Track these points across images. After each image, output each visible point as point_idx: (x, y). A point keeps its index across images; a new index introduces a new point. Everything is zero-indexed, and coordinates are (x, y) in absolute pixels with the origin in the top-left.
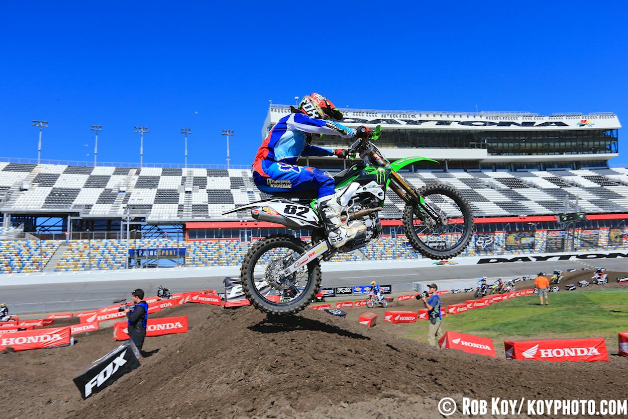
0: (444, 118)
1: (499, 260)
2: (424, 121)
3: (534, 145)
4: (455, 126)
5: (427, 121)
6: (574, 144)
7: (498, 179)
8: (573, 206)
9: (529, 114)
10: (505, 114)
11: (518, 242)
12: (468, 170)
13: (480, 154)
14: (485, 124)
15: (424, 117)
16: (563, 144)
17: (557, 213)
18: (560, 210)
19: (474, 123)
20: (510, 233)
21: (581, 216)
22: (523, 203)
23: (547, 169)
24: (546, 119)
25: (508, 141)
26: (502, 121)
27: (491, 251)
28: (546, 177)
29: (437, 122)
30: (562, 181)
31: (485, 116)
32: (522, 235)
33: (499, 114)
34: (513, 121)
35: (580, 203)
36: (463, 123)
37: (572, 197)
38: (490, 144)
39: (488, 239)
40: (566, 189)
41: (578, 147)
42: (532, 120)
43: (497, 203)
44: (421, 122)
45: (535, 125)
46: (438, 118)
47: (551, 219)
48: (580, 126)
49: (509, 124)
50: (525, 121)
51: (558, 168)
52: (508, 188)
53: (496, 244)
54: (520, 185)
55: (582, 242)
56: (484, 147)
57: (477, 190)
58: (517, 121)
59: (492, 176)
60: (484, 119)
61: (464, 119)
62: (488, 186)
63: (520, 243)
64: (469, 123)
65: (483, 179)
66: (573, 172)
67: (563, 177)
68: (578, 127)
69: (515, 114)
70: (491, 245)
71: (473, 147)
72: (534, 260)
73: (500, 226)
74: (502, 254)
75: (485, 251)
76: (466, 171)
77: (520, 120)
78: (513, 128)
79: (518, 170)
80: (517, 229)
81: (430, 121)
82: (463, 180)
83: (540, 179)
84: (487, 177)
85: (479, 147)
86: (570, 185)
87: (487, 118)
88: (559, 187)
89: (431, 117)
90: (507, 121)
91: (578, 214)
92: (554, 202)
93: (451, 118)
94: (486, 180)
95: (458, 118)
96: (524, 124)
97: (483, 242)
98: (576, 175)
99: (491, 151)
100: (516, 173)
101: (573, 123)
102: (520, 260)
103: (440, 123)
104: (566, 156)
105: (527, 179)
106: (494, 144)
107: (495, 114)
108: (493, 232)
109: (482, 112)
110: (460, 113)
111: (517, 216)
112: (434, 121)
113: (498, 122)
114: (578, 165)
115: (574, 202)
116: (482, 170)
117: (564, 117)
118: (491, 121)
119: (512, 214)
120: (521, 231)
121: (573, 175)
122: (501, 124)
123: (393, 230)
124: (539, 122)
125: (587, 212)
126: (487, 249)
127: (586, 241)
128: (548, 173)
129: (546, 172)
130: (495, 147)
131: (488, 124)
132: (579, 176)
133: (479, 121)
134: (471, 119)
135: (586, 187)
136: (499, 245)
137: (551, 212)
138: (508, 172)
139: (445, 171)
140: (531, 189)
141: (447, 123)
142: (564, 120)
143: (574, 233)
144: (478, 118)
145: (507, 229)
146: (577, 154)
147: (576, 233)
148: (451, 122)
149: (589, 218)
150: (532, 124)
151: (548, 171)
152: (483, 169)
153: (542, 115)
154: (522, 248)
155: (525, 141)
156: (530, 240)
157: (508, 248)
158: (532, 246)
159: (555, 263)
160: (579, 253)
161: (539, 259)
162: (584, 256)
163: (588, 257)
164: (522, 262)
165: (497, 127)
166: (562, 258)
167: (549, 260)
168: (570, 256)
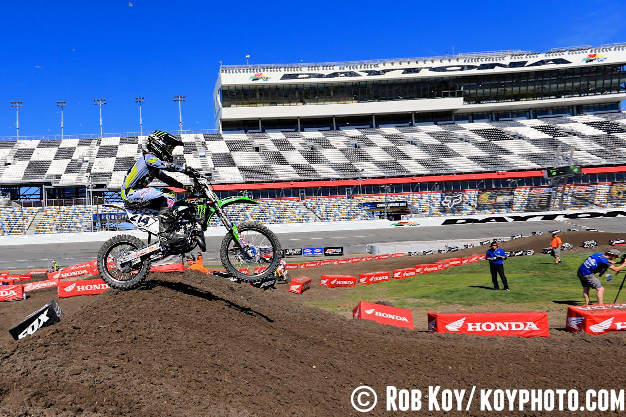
0: (413, 65)
1: (468, 221)
2: (388, 71)
3: (523, 88)
4: (425, 74)
5: (392, 70)
6: (577, 84)
7: (475, 131)
8: (566, 159)
9: (520, 52)
10: (488, 54)
11: (493, 200)
12: (438, 123)
13: (455, 103)
14: (463, 68)
15: (388, 66)
16: (561, 85)
17: (546, 166)
18: (550, 163)
19: (448, 69)
20: (484, 191)
21: (576, 170)
22: (504, 157)
23: (538, 117)
24: (542, 57)
25: (491, 86)
26: (484, 62)
27: (459, 211)
28: (536, 126)
29: (403, 71)
30: (557, 129)
31: (462, 58)
32: (499, 193)
33: (481, 54)
34: (499, 62)
35: (576, 154)
36: (435, 70)
37: (567, 147)
38: (467, 92)
39: (457, 198)
40: (560, 139)
41: (582, 88)
42: (524, 59)
43: (471, 159)
44: (385, 71)
45: (526, 65)
46: (405, 65)
47: (537, 174)
48: (587, 62)
49: (492, 66)
50: (513, 60)
51: (553, 114)
52: (487, 140)
53: (467, 203)
54: (501, 136)
55: (574, 199)
56: (459, 95)
57: (449, 145)
58: (504, 61)
59: (468, 127)
60: (461, 62)
61: (437, 64)
62: (461, 139)
63: (496, 202)
64: (443, 69)
65: (456, 132)
66: (572, 118)
67: (559, 125)
68: (584, 64)
69: (501, 53)
70: (460, 205)
71: (445, 95)
72: (511, 220)
73: (472, 184)
74: (472, 214)
75: (453, 211)
76: (436, 124)
77: (507, 61)
78: (497, 70)
79: (500, 119)
80: (494, 187)
81: (395, 70)
82: (432, 134)
83: (528, 128)
84: (462, 129)
85: (453, 95)
86: (566, 134)
87: (465, 61)
88: (551, 137)
89: (397, 65)
90: (491, 62)
91: (572, 167)
92: (543, 154)
93: (421, 64)
94: (460, 133)
95: (429, 64)
96: (513, 65)
97: (450, 201)
98: (577, 122)
99: (468, 99)
100: (497, 123)
101: (577, 60)
102: (494, 220)
103: (408, 71)
104: (564, 100)
105: (511, 130)
106: (472, 91)
107: (475, 55)
108: (464, 189)
109: (460, 55)
110: (431, 58)
111: (495, 172)
113: (478, 64)
114: (579, 109)
115: (569, 153)
116: (456, 122)
117: (566, 53)
118: (470, 64)
119: (489, 169)
120: (498, 189)
121: (573, 122)
122: (483, 67)
123: (349, 190)
124: (531, 61)
125: (584, 165)
126: (455, 209)
127: (580, 199)
128: (540, 121)
129: (537, 120)
130: (473, 94)
131: (466, 68)
132: (580, 123)
133: (455, 65)
134: (445, 63)
135: (587, 135)
136: (470, 205)
137: (539, 166)
138: (487, 123)
139: (411, 125)
140: (516, 141)
141: (416, 70)
142: (566, 56)
143: (564, 189)
144: (454, 62)
145: (481, 186)
146: (580, 96)
147: (567, 189)
148: (421, 69)
149: (585, 171)
150: (522, 64)
151: (539, 119)
152: (458, 120)
153: (536, 52)
154: (498, 207)
155: (512, 85)
156: (507, 198)
157: (480, 207)
158: (509, 205)
159: (537, 223)
160: (569, 212)
161: (516, 219)
162: (575, 216)
163: (579, 216)
164: (496, 222)
165: (479, 70)
166: (546, 217)
167: (529, 220)
168: (556, 216)
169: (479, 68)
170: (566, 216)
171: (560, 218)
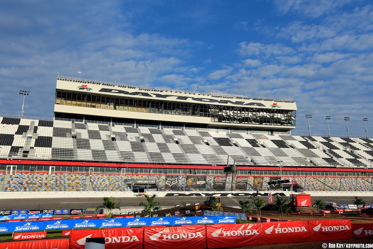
0: (183, 95)
1: (180, 195)
2: (169, 96)
4: (189, 101)
5: (171, 96)
7: (215, 139)
14: (211, 101)
15: (169, 93)
19: (203, 100)
24: (251, 100)
26: (222, 99)
28: (248, 139)
30: (257, 142)
34: (230, 100)
36: (195, 99)
38: (213, 114)
39: (175, 180)
40: (256, 148)
42: (242, 100)
44: (167, 96)
45: (244, 104)
46: (179, 94)
48: (273, 107)
50: (237, 100)
52: (219, 145)
54: (228, 143)
56: (209, 116)
58: (233, 100)
59: (213, 136)
60: (210, 97)
61: (196, 96)
62: (205, 143)
64: (200, 100)
66: (267, 136)
67: (259, 140)
68: (271, 108)
69: (232, 95)
71: (201, 115)
81: (173, 96)
82: (191, 138)
83: (244, 140)
84: (210, 136)
85: (206, 116)
86: (260, 146)
89: (173, 93)
90: (226, 99)
93: (187, 95)
95: (192, 95)
96: (237, 103)
97: (170, 182)
98: (268, 139)
101: (268, 105)
103: (179, 98)
105: (235, 140)
110: (194, 92)
112: (176, 96)
113: (219, 100)
114: (272, 132)
122: (221, 102)
123: (123, 170)
124: (247, 102)
133: (207, 98)
134: (201, 96)
135: (269, 147)
139: (183, 130)
140: (234, 147)
141: (185, 98)
142: (262, 102)
144: (206, 97)
148: (187, 97)
150: (242, 103)
156: (202, 182)
160: (234, 192)
161: (207, 195)
162: (237, 194)
163: (239, 195)
164: (196, 196)
165: (219, 103)
166: (223, 195)
168: (228, 194)
169: (219, 102)
170: (232, 194)
171: (230, 196)
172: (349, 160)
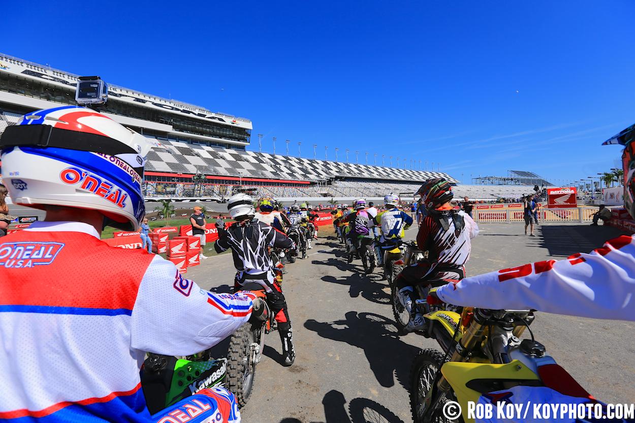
0: (141, 97)
2: (124, 95)
3: (204, 129)
4: (149, 105)
5: (127, 96)
6: (228, 133)
7: (177, 147)
9: (204, 109)
10: (188, 105)
11: (165, 190)
12: (158, 138)
13: (168, 128)
14: (173, 108)
15: (124, 92)
16: (221, 132)
19: (164, 106)
23: (211, 146)
24: (213, 115)
25: (188, 123)
26: (185, 109)
28: (209, 150)
29: (134, 99)
30: (217, 154)
31: (173, 103)
33: (184, 104)
34: (193, 111)
36: (156, 104)
38: (175, 123)
40: (216, 160)
41: (230, 136)
42: (205, 113)
43: (168, 164)
44: (121, 95)
45: (206, 117)
46: (136, 96)
49: (189, 112)
50: (200, 113)
51: (218, 146)
52: (182, 154)
54: (190, 153)
56: (170, 124)
58: (195, 111)
59: (174, 144)
60: (172, 105)
61: (157, 101)
64: (161, 106)
65: (166, 146)
66: (225, 150)
67: (218, 152)
68: (231, 124)
69: (195, 106)
71: (162, 122)
76: (156, 138)
77: (197, 112)
78: (191, 115)
79: (193, 143)
81: (129, 96)
83: (204, 151)
84: (170, 144)
85: (166, 123)
86: (220, 158)
87: (174, 105)
88: (213, 158)
89: (130, 94)
90: (188, 110)
93: (147, 98)
94: (168, 147)
95: (152, 100)
96: (199, 115)
99: (175, 127)
100: (190, 145)
101: (228, 121)
103: (138, 100)
104: (223, 140)
105: (196, 150)
107: (181, 103)
109: (172, 100)
110: (154, 96)
111: (176, 173)
112: (132, 97)
113: (182, 109)
114: (229, 146)
116: (169, 140)
117: (224, 116)
118: (177, 107)
121: (225, 152)
122: (184, 111)
124: (209, 116)
128: (211, 148)
130: (178, 125)
132: (228, 153)
134: (162, 102)
135: (228, 160)
138: (185, 144)
140: (196, 157)
141: (144, 101)
142: (224, 118)
144: (168, 104)
146: (229, 139)
148: (147, 101)
150: (204, 116)
152: (170, 139)
153: (211, 112)
154: (167, 193)
155: (199, 126)
156: (172, 189)
157: (158, 193)
158: (173, 193)
159: (186, 203)
160: (202, 198)
161: (177, 200)
162: (204, 200)
163: (206, 200)
166: (191, 200)
167: (183, 201)
168: (196, 200)
169: (182, 111)
170: (201, 200)
171: (198, 201)
172: (288, 174)
